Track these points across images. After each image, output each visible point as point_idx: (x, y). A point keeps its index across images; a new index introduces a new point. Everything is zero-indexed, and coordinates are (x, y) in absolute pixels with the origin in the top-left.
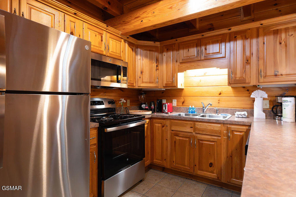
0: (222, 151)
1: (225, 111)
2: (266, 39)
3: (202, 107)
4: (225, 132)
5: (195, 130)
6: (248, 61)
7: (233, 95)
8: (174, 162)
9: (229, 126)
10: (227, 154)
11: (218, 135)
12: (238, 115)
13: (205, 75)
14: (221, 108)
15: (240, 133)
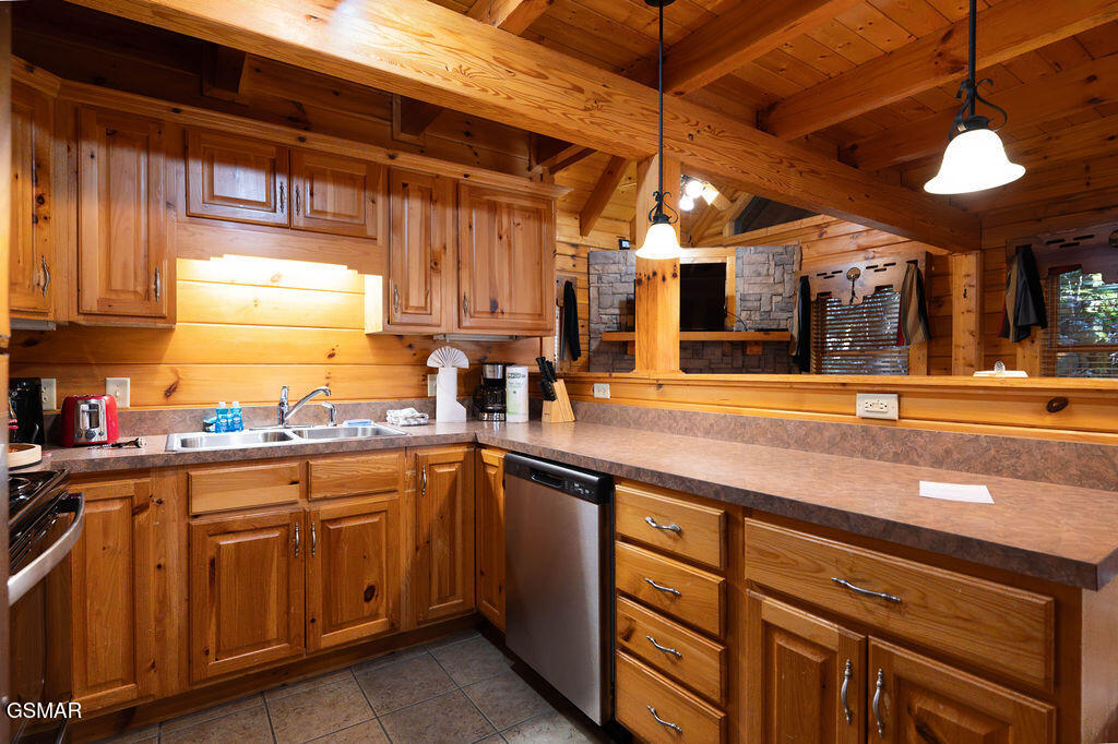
0: (402, 535)
1: (350, 411)
2: (477, 218)
3: (277, 404)
4: (409, 473)
5: (307, 492)
6: (436, 264)
7: (371, 359)
8: (207, 653)
9: (421, 453)
10: (416, 538)
11: (388, 488)
12: (406, 419)
13: (274, 283)
14: (340, 402)
15: (450, 467)
